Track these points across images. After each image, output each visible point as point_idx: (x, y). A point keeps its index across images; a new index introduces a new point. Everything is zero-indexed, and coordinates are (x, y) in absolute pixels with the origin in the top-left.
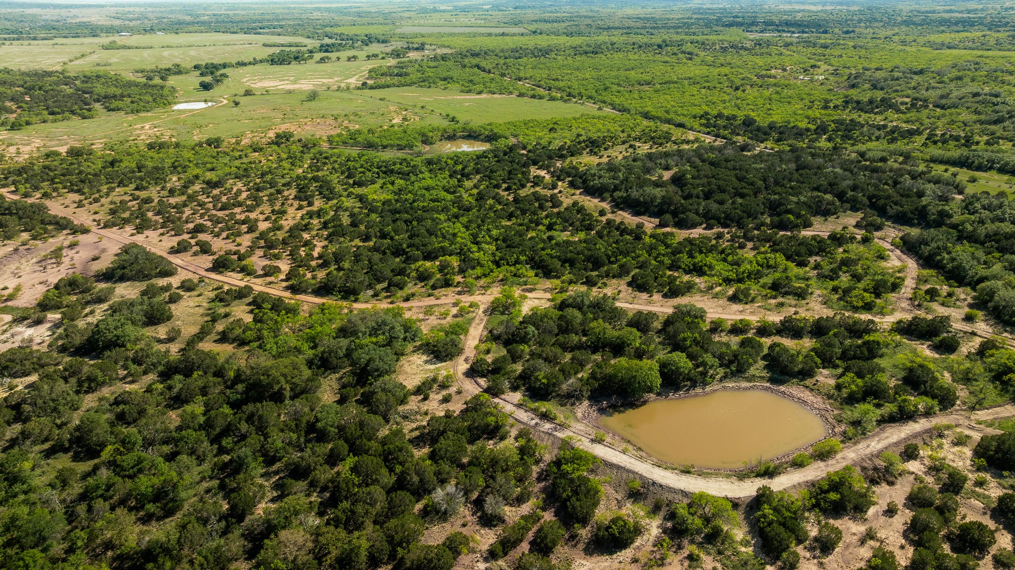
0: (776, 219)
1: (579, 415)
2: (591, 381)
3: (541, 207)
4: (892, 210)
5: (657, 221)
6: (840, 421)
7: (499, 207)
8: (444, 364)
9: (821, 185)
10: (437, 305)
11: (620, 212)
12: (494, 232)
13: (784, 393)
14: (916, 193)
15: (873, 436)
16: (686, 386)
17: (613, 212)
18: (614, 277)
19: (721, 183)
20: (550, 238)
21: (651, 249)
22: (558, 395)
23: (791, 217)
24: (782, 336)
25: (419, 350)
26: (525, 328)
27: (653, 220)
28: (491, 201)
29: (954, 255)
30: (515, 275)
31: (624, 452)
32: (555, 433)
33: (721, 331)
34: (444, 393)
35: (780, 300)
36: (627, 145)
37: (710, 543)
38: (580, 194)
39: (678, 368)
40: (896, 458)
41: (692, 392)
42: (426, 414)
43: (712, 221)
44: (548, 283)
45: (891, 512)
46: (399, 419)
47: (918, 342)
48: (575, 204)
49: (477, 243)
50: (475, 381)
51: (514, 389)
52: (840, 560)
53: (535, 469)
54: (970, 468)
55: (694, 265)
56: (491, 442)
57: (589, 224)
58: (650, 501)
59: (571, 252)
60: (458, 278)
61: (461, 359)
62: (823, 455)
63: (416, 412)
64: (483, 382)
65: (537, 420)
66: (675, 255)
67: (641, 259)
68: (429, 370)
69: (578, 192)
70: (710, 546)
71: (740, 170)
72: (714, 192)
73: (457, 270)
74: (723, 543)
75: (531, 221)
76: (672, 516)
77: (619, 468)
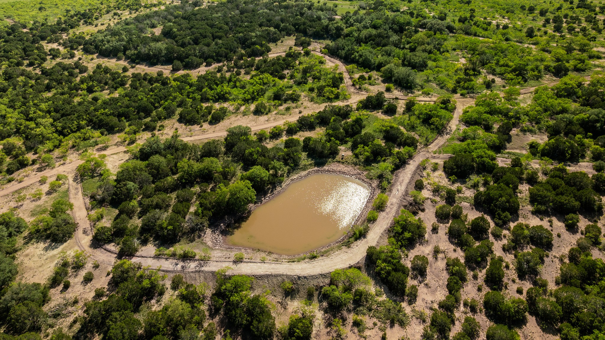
0: (249, 50)
1: (210, 243)
2: (205, 212)
3: (71, 74)
4: (310, 31)
5: (170, 67)
6: (371, 179)
7: (33, 82)
8: (65, 244)
9: (263, 22)
10: (24, 188)
11: (138, 66)
12: (43, 106)
13: (328, 171)
14: (316, 18)
15: (395, 182)
16: (269, 189)
17: (133, 67)
18: (165, 118)
19: (201, 31)
20: (95, 99)
21: (180, 89)
22: (184, 234)
23: (258, 46)
24: (303, 131)
25: (31, 239)
26: (125, 185)
27: (166, 67)
28: (21, 78)
29: (360, 53)
30: (85, 139)
31: (263, 261)
32: (203, 269)
33: (266, 139)
34: (83, 273)
35: (285, 106)
36: (112, 14)
37: (360, 306)
38: (98, 57)
39: (261, 179)
40: (415, 192)
41: (275, 192)
42: (76, 302)
43: (209, 60)
44: (117, 138)
45: (435, 230)
46: (50, 321)
47: (375, 112)
48: (99, 67)
49: (31, 119)
50: (105, 250)
51: (144, 242)
52: (434, 277)
53: (204, 307)
54: (449, 183)
55: (217, 94)
56: (153, 301)
57: (122, 81)
58: (303, 292)
59: (121, 107)
60: (30, 156)
61: (79, 233)
62: (380, 207)
63: (65, 305)
64: (111, 247)
65: (181, 264)
66: (201, 91)
67: (178, 99)
68: (54, 256)
69: (95, 56)
70: (361, 308)
71: (207, 19)
72: (199, 38)
73: (24, 148)
74: (367, 301)
75: (71, 89)
76: (325, 297)
77: (267, 276)
